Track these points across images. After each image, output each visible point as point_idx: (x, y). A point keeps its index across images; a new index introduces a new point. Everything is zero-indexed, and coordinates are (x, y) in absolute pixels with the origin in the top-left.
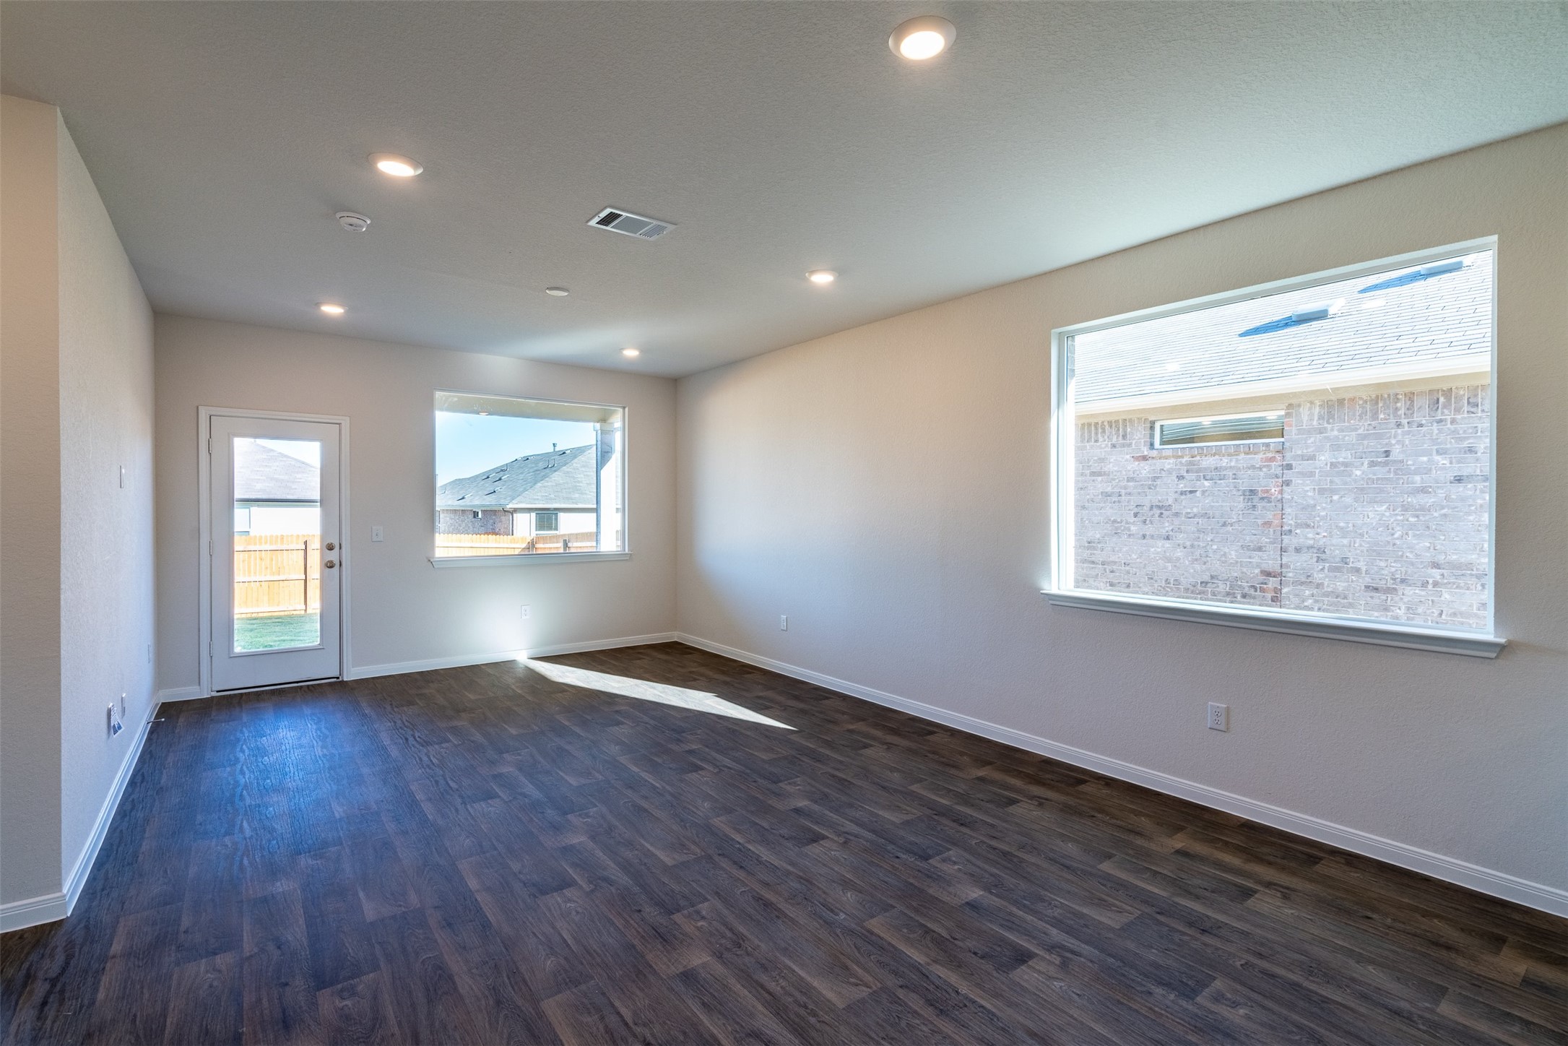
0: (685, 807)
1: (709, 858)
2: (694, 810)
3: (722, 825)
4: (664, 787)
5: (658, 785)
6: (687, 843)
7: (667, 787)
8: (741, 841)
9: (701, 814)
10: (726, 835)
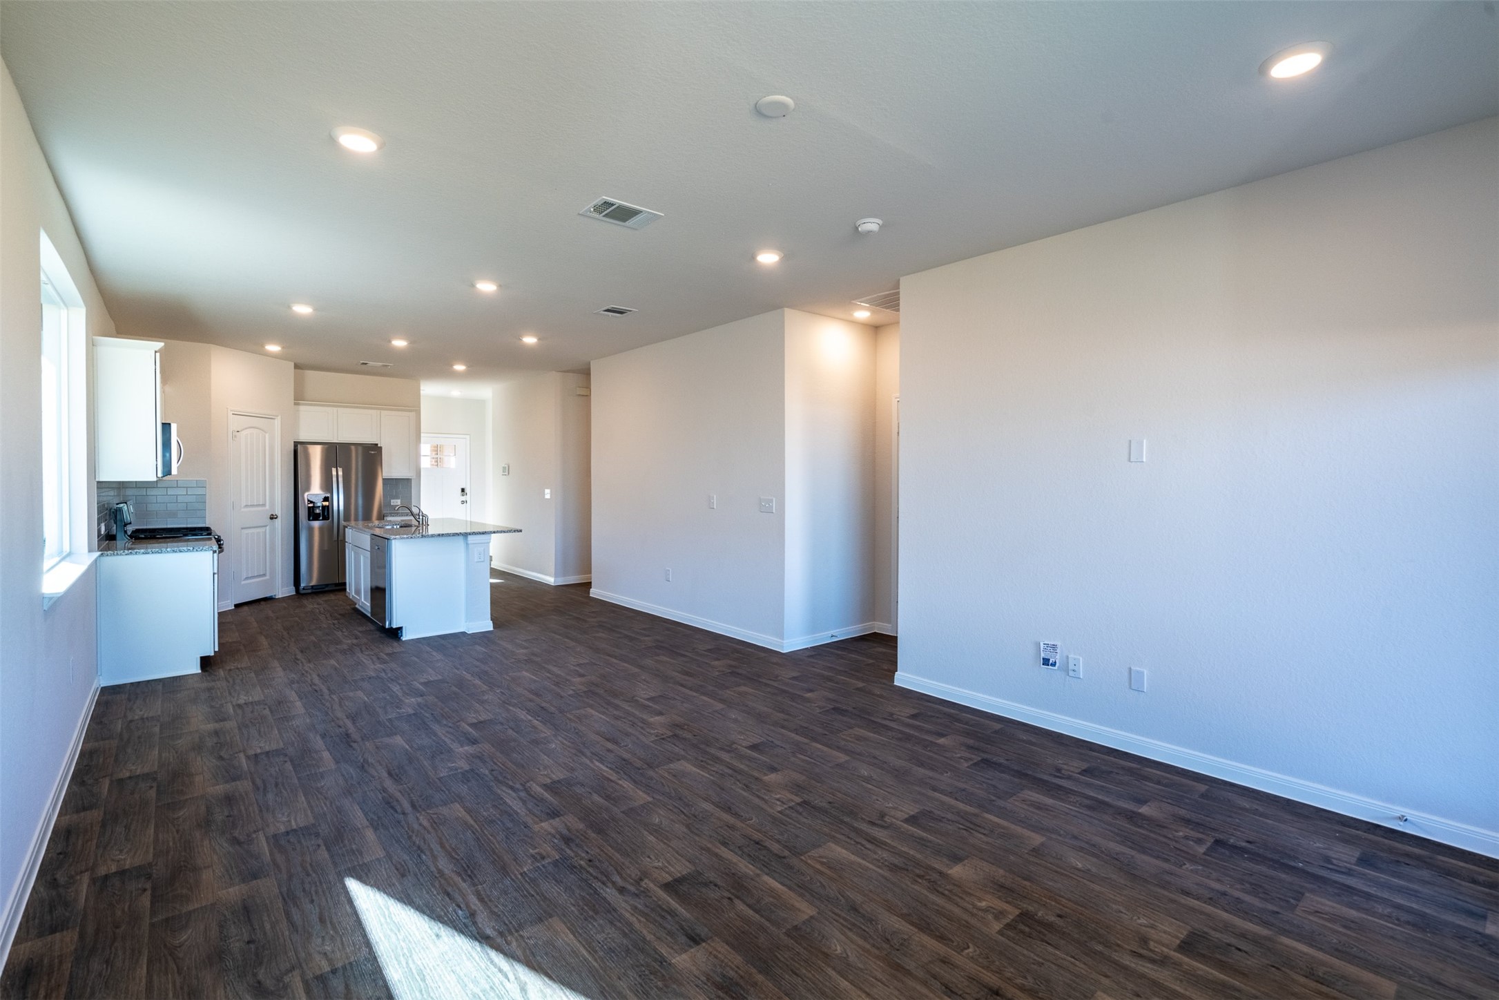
0: (572, 743)
1: (562, 711)
2: (565, 742)
3: (544, 730)
4: (592, 762)
5: (597, 764)
6: (575, 719)
7: (588, 762)
8: (536, 721)
9: (560, 738)
10: (545, 724)
